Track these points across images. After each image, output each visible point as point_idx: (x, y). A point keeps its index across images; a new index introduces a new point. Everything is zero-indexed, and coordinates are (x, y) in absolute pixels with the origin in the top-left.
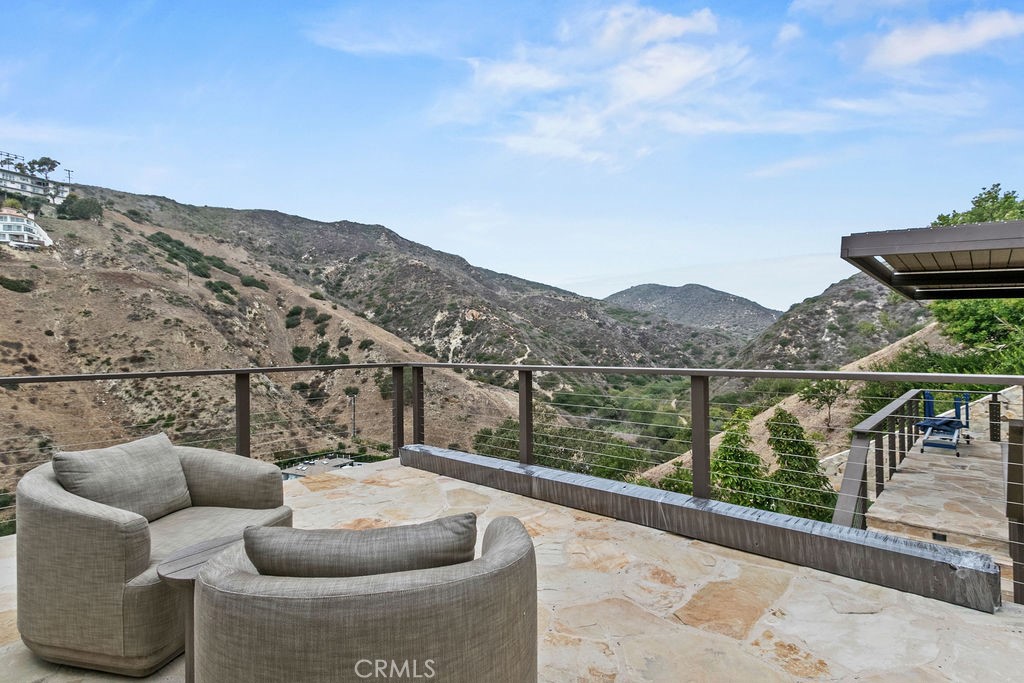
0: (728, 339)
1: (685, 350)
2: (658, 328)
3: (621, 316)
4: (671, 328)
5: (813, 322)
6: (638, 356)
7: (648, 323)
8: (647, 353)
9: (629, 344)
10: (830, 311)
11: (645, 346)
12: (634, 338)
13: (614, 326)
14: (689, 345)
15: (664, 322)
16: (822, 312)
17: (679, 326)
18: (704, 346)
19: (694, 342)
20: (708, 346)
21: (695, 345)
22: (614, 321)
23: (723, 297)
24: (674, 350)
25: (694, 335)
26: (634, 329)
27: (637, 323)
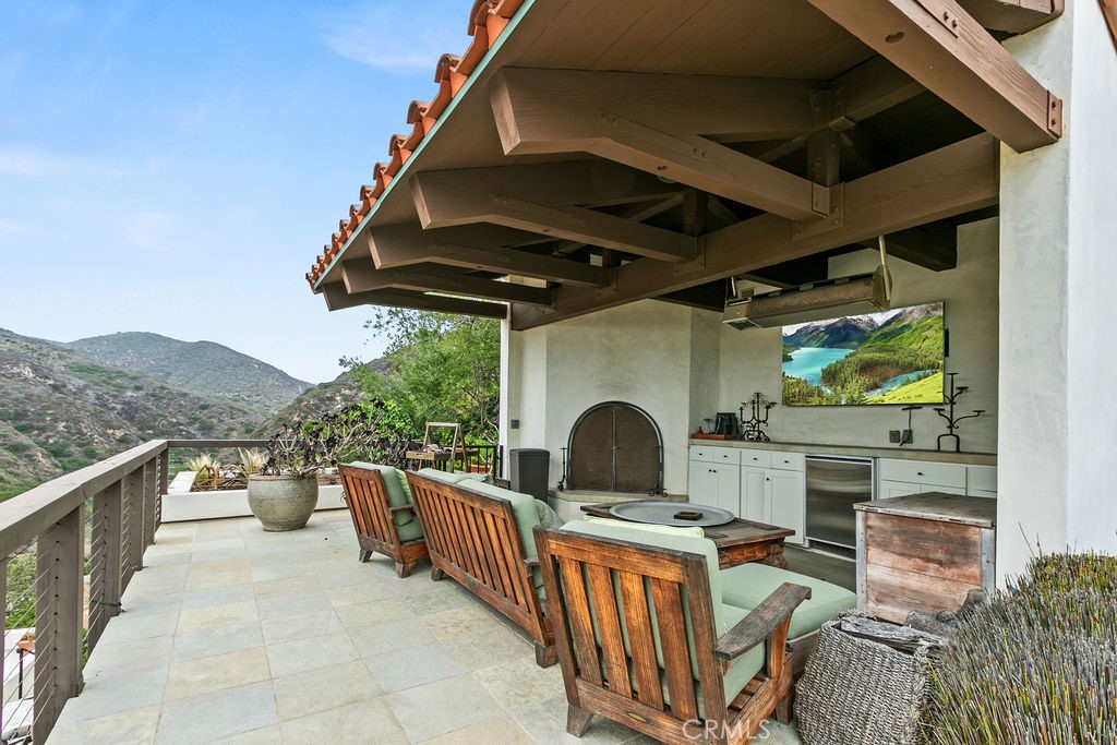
0: (245, 413)
1: (191, 424)
2: (152, 395)
3: (95, 378)
4: (172, 396)
5: (324, 408)
6: (119, 434)
7: (138, 388)
8: (134, 430)
9: (106, 417)
10: (338, 398)
11: (131, 419)
12: (114, 409)
13: (81, 390)
14: (196, 419)
15: (163, 388)
16: (332, 399)
17: (185, 395)
18: (215, 421)
19: (203, 415)
20: (220, 421)
21: (204, 418)
22: (82, 383)
23: (245, 361)
24: (174, 425)
25: (204, 407)
26: (115, 397)
27: (121, 388)
